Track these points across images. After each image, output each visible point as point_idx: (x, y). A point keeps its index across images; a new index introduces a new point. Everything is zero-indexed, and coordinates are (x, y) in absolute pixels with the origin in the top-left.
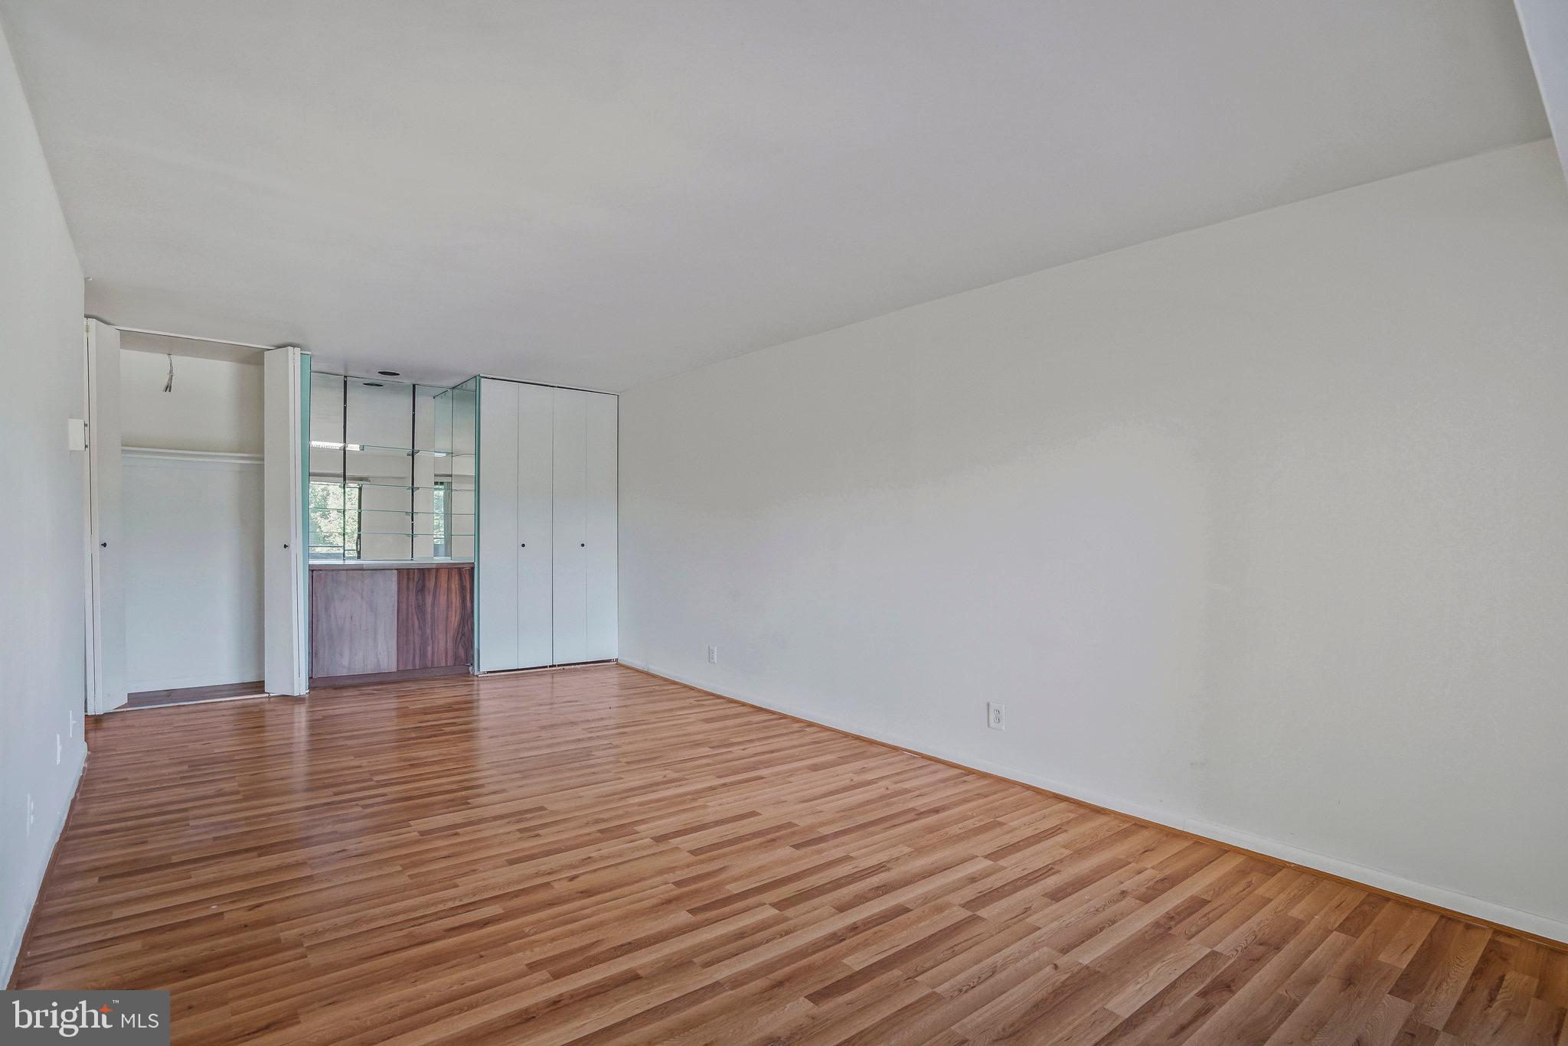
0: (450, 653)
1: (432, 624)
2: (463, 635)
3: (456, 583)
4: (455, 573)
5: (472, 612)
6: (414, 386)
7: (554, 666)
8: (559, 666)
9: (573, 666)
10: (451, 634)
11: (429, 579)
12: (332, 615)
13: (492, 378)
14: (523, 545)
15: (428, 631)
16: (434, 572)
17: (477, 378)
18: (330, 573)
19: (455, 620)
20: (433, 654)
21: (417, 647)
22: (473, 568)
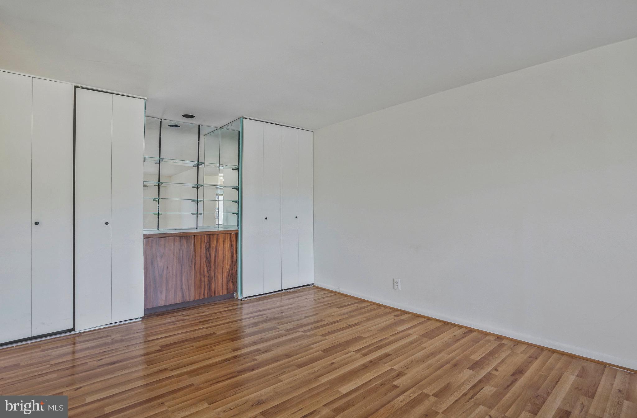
0: (225, 287)
1: (214, 268)
2: (232, 274)
3: (228, 242)
4: (227, 236)
5: (237, 260)
6: (199, 126)
7: (282, 290)
8: (284, 290)
9: (292, 290)
10: (225, 274)
11: (213, 241)
12: (156, 266)
13: (250, 119)
14: (266, 218)
15: (212, 274)
16: (216, 236)
17: (241, 119)
18: (155, 240)
19: (227, 266)
20: (215, 287)
21: (206, 283)
22: (237, 234)
